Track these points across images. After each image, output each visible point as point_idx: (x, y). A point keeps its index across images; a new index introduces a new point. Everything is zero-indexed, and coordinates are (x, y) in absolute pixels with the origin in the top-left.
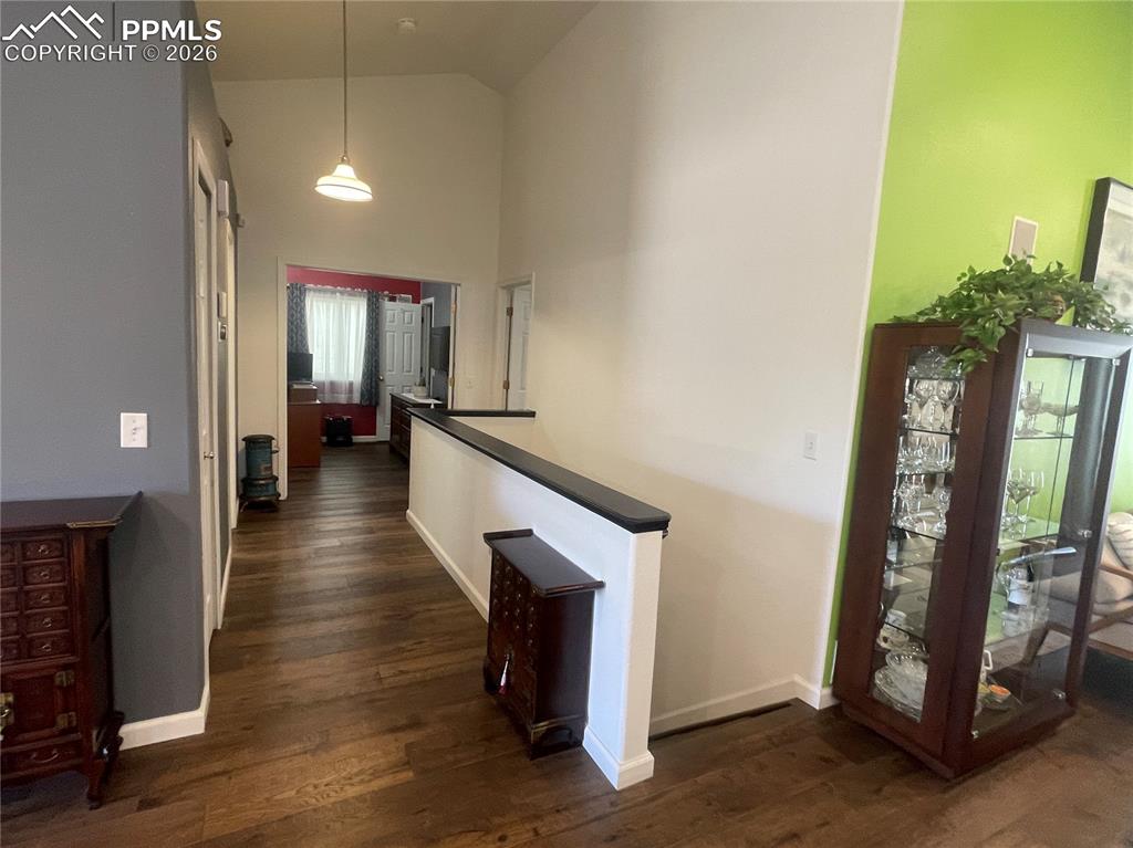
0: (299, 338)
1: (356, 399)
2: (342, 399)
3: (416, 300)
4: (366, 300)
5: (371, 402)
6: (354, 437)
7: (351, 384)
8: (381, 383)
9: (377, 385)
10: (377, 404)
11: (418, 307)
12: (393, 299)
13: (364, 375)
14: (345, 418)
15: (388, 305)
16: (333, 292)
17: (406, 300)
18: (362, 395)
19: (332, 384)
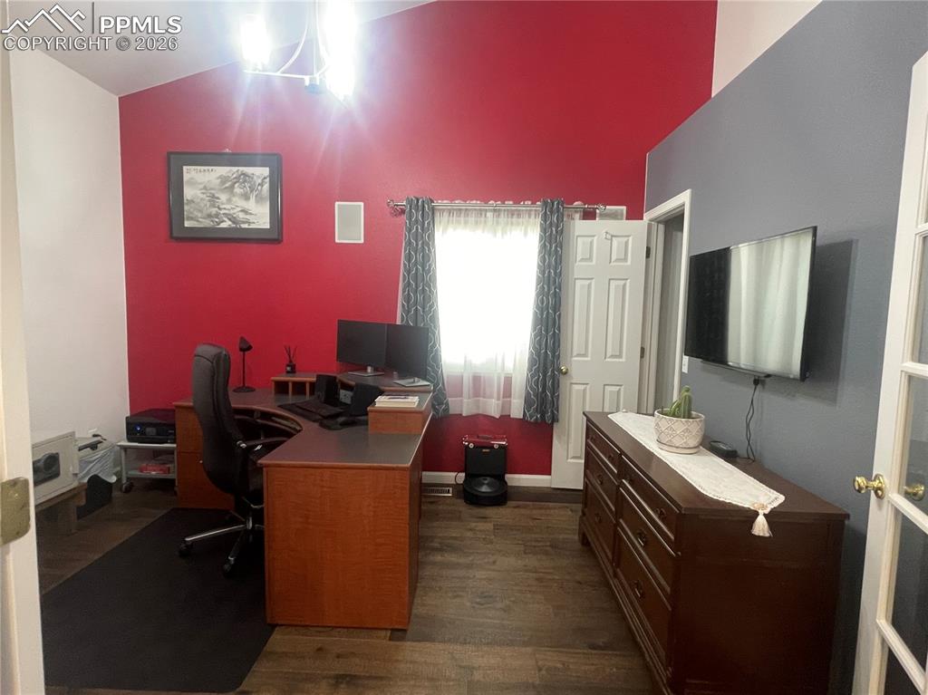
0: (420, 298)
1: (517, 411)
2: (493, 408)
3: (635, 214)
4: (539, 220)
5: (543, 416)
6: (508, 477)
7: (508, 381)
8: (562, 379)
9: (556, 387)
10: (555, 419)
11: (639, 227)
12: (588, 215)
13: (532, 362)
14: (496, 444)
15: (579, 227)
16: (481, 212)
17: (614, 216)
18: (528, 402)
19: (477, 380)
